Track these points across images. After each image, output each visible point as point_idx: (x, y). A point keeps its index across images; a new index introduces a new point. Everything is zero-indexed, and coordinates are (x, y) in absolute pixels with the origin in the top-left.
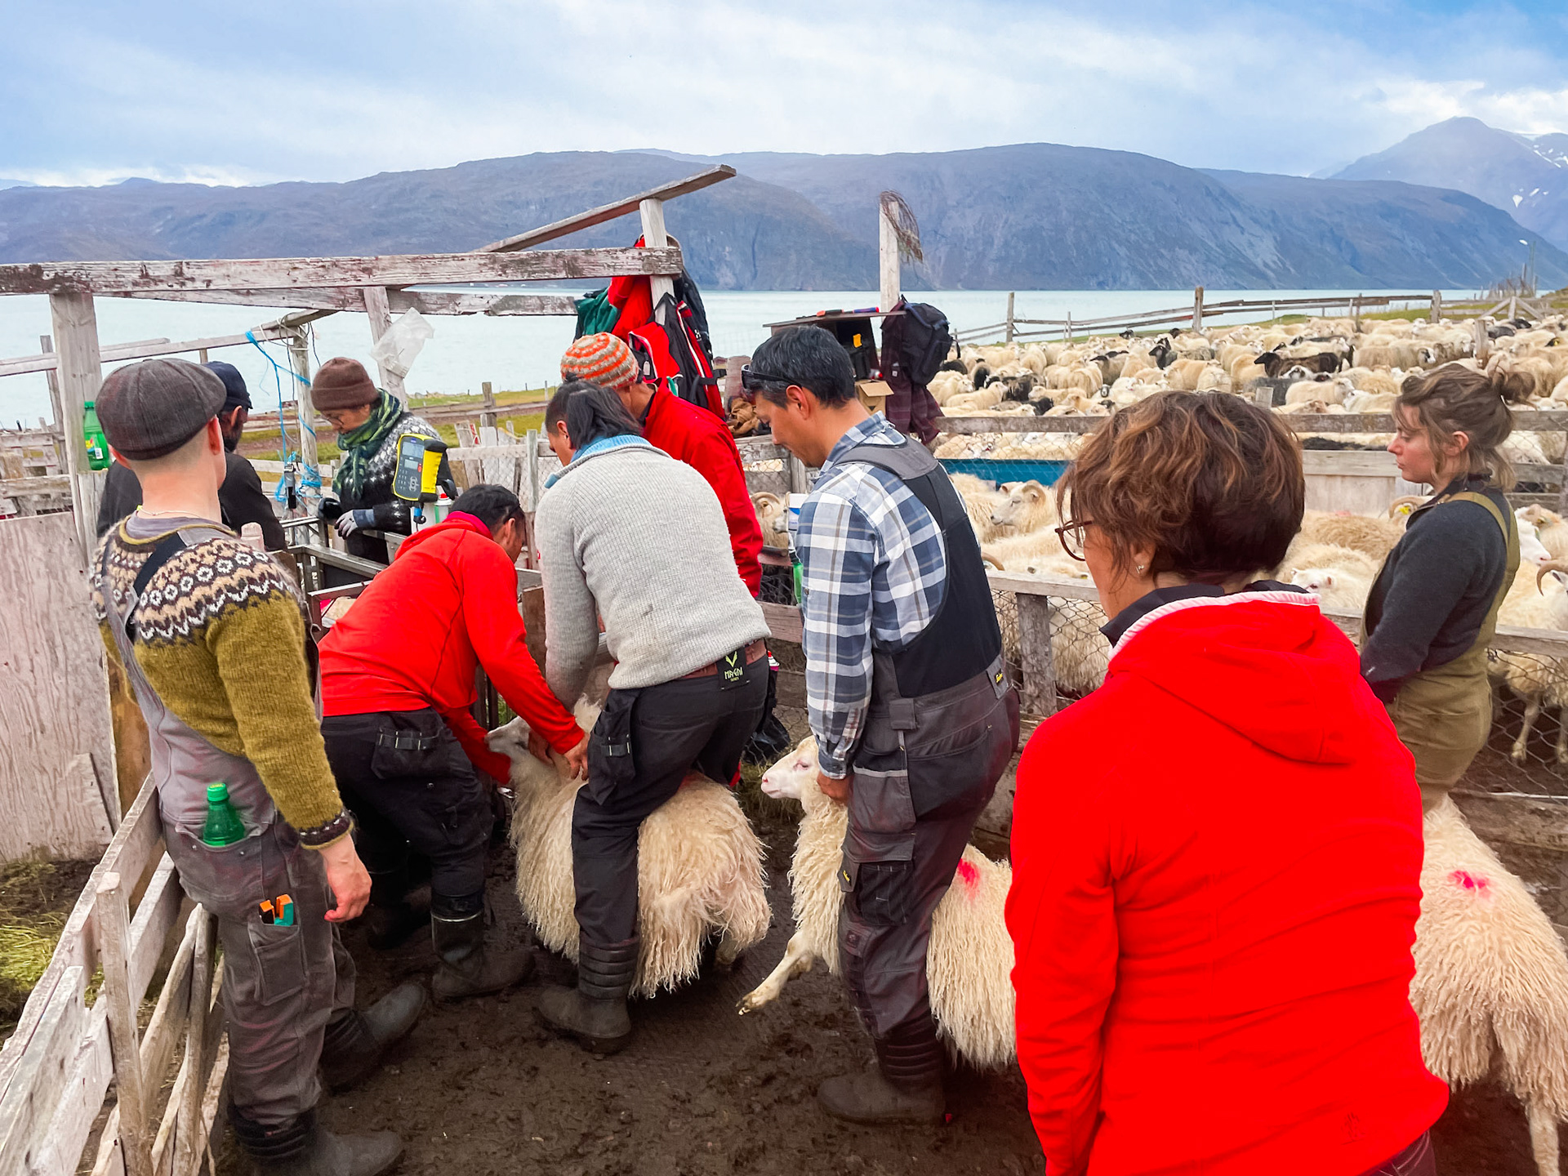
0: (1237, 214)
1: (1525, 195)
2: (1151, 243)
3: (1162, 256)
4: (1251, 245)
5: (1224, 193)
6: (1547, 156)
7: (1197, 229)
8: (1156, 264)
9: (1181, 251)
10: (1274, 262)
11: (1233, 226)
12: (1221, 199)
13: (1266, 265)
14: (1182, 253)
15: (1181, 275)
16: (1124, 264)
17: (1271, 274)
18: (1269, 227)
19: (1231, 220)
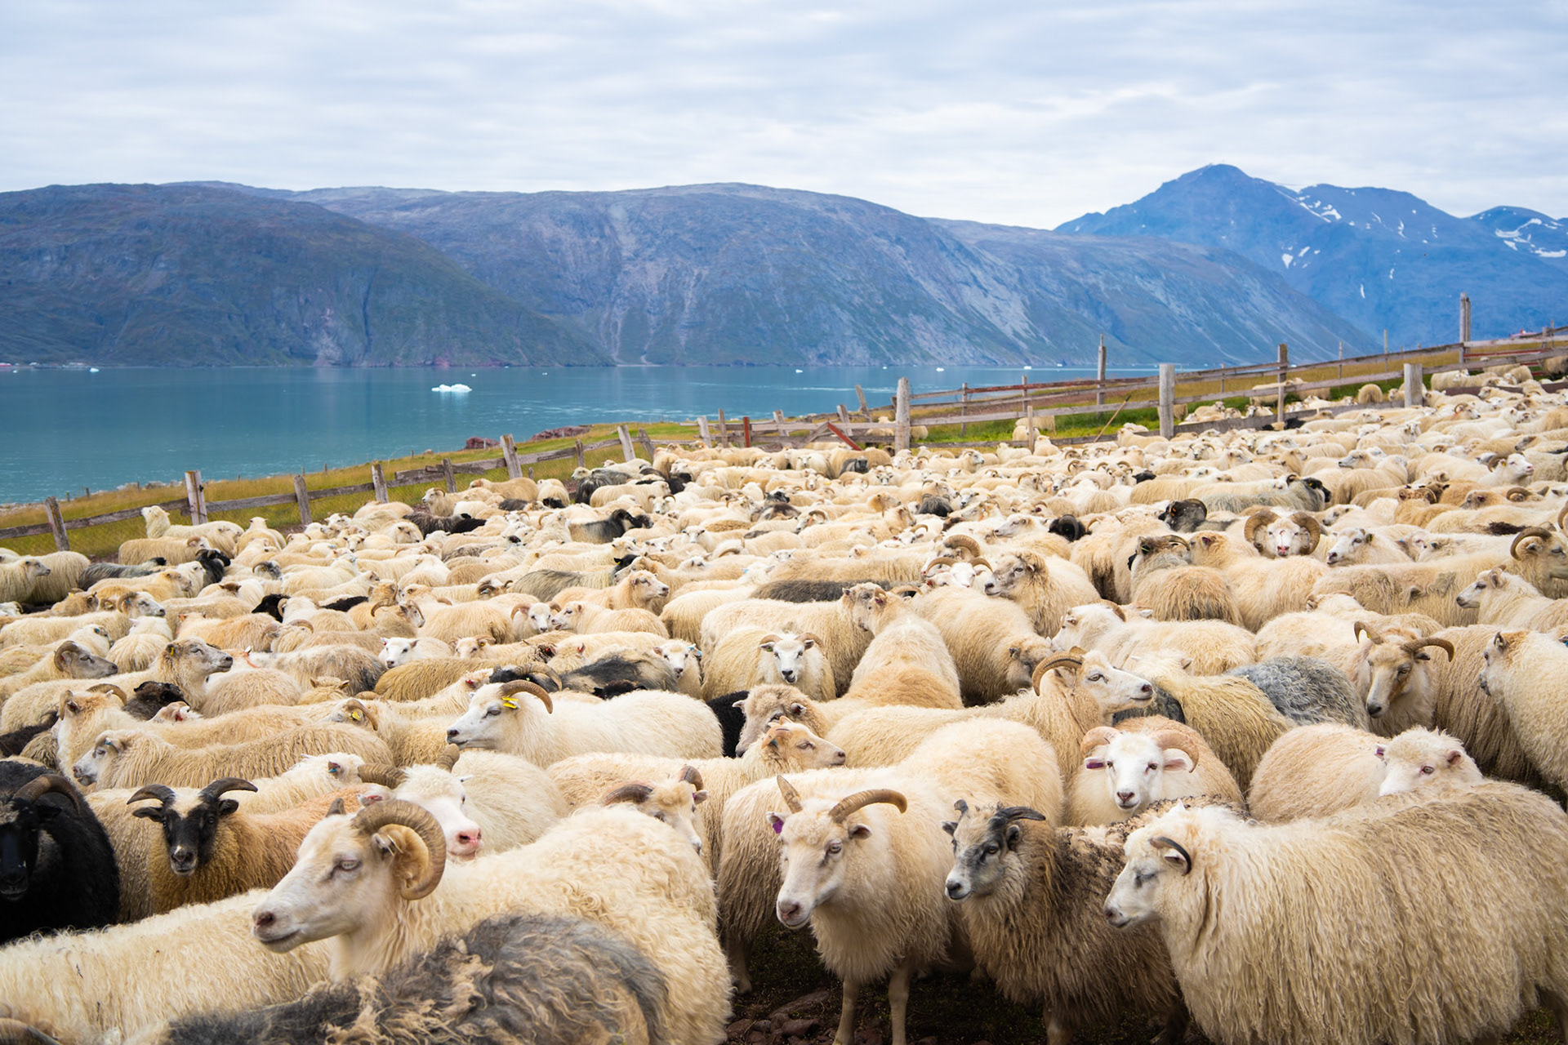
0: (978, 273)
1: (1294, 253)
2: (878, 307)
3: (894, 323)
4: (997, 310)
5: (960, 247)
6: (1314, 209)
7: (932, 289)
8: (887, 332)
9: (916, 317)
10: (1026, 331)
11: (975, 287)
12: (957, 254)
13: (1016, 334)
14: (916, 320)
15: (917, 346)
16: (849, 333)
17: (1021, 343)
18: (1015, 289)
19: (971, 281)
